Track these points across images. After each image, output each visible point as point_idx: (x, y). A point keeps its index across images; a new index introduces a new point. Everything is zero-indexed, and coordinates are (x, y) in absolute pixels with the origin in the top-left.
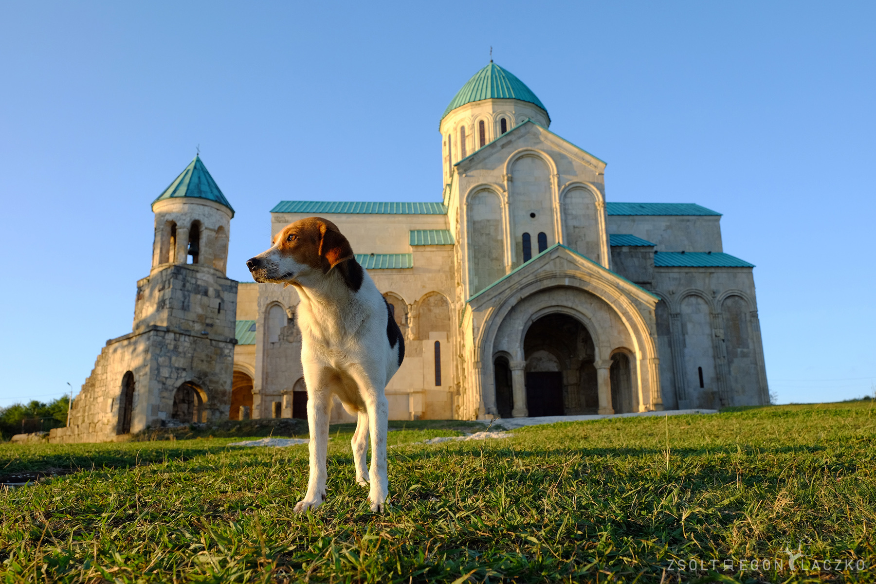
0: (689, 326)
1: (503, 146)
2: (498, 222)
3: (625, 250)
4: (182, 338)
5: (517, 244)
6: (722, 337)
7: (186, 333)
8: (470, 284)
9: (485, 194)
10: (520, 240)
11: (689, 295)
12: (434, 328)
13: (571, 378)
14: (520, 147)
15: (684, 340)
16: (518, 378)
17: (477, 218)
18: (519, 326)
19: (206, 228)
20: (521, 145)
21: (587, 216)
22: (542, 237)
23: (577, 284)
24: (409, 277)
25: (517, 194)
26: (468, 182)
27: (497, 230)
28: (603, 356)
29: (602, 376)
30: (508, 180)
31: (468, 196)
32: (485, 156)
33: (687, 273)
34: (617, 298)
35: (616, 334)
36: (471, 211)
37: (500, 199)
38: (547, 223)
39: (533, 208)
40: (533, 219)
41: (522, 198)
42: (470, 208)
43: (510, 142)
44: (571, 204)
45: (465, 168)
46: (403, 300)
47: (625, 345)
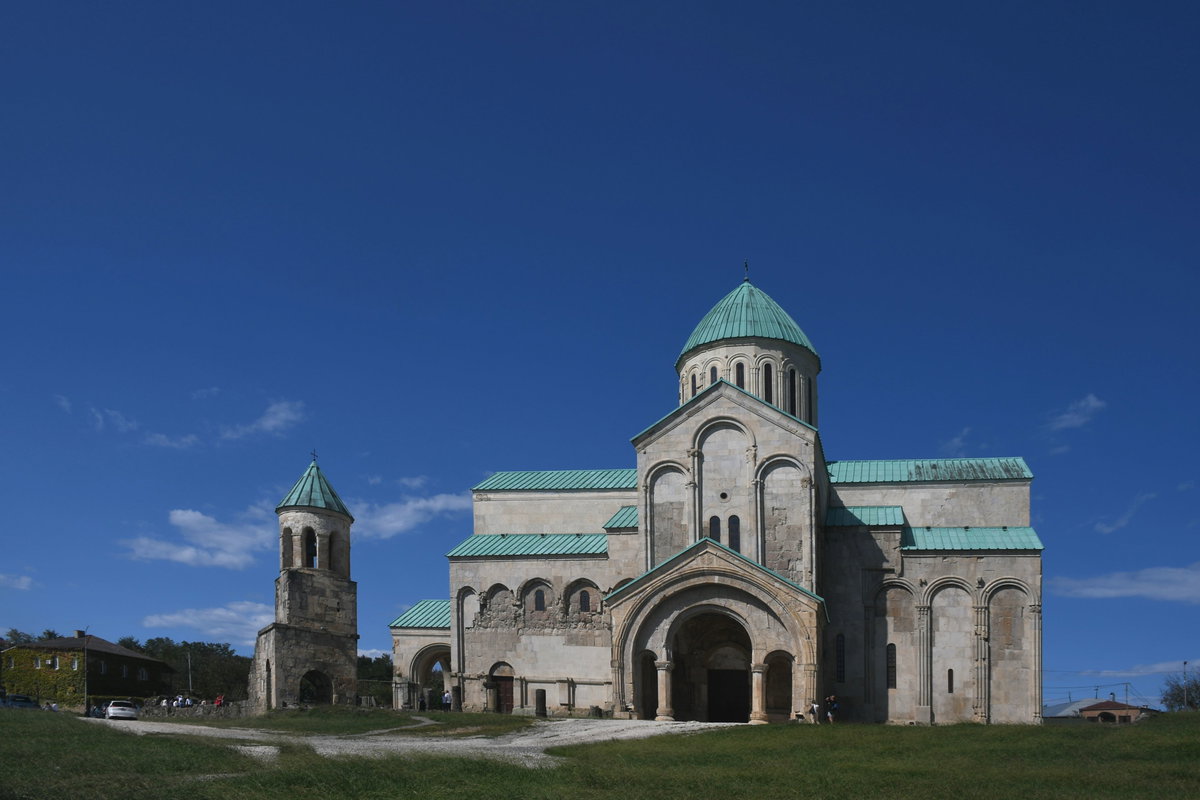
0: (942, 622)
2: (682, 505)
5: (702, 529)
6: (984, 636)
10: (706, 524)
11: (947, 586)
14: (713, 413)
15: (934, 637)
16: (662, 678)
18: (665, 625)
20: (711, 412)
21: (791, 496)
22: (734, 521)
23: (728, 582)
24: (603, 563)
25: (707, 471)
26: (648, 459)
27: (680, 514)
28: (758, 657)
29: (757, 679)
30: (693, 455)
31: (647, 476)
32: (668, 427)
33: (945, 558)
34: (774, 598)
35: (773, 637)
36: (652, 493)
37: (686, 478)
38: (742, 505)
39: (725, 487)
40: (723, 500)
41: (712, 475)
42: (650, 490)
43: (699, 409)
44: (772, 481)
45: (644, 443)
46: (597, 588)
47: (784, 648)
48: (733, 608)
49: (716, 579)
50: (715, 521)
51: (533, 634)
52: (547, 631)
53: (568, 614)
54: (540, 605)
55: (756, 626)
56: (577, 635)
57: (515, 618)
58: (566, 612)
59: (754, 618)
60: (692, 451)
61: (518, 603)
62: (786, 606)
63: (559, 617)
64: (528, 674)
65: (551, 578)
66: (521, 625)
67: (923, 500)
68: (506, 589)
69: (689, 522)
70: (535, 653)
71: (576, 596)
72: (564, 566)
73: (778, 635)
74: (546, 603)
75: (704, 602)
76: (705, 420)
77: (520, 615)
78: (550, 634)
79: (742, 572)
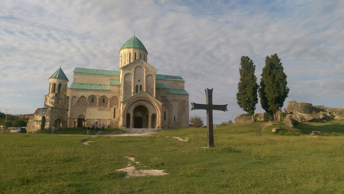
0: (173, 107)
1: (133, 64)
2: (131, 82)
3: (161, 89)
4: (57, 110)
5: (135, 87)
6: (180, 110)
7: (58, 108)
8: (123, 96)
9: (128, 75)
10: (136, 86)
11: (174, 100)
12: (114, 105)
13: (144, 118)
14: (138, 64)
15: (172, 110)
16: (131, 119)
17: (126, 80)
18: (133, 108)
19: (63, 85)
21: (151, 82)
22: (141, 86)
23: (145, 99)
24: (109, 92)
26: (125, 72)
27: (130, 84)
28: (150, 115)
29: (150, 119)
31: (124, 75)
34: (154, 103)
37: (132, 77)
38: (142, 83)
39: (139, 79)
40: (139, 82)
41: (137, 76)
44: (148, 79)
46: (107, 98)
47: (155, 113)
48: (146, 104)
50: (137, 86)
51: (91, 108)
52: (94, 107)
53: (100, 103)
54: (93, 101)
56: (101, 108)
59: (150, 106)
60: (134, 71)
61: (87, 100)
63: (97, 104)
64: (88, 118)
65: (96, 95)
66: (87, 106)
67: (168, 83)
68: (85, 97)
69: (133, 85)
70: (91, 112)
71: (102, 99)
72: (100, 92)
73: (154, 110)
75: (141, 103)
76: (137, 66)
77: (87, 103)
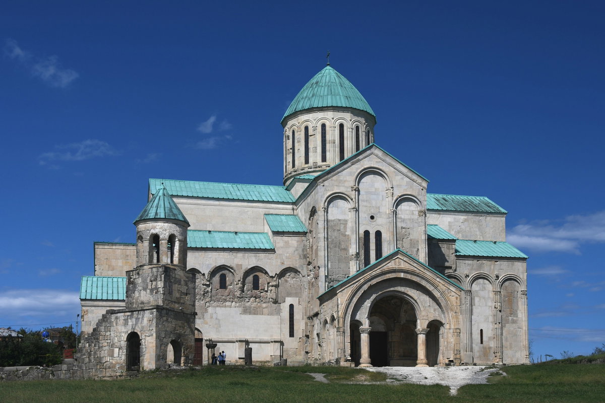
0: (477, 300)
2: (346, 222)
4: (170, 314)
5: (359, 239)
6: (499, 309)
10: (362, 235)
11: (479, 277)
12: (289, 295)
13: (395, 337)
15: (472, 310)
16: (364, 339)
17: (331, 218)
18: (368, 303)
20: (366, 163)
21: (412, 220)
22: (378, 234)
23: (409, 277)
24: (271, 256)
25: (362, 201)
26: (326, 190)
27: (345, 227)
28: (421, 325)
29: (421, 338)
30: (355, 190)
31: (325, 201)
32: (339, 170)
33: (478, 261)
34: (436, 288)
35: (432, 311)
36: (327, 212)
37: (351, 205)
38: (383, 224)
39: (373, 212)
40: (372, 220)
41: (365, 204)
42: (326, 210)
43: (359, 161)
44: (401, 210)
45: (323, 179)
46: (266, 273)
47: (438, 319)
48: (409, 293)
49: (402, 275)
50: (367, 233)
51: (217, 306)
52: (228, 304)
53: (243, 292)
54: (223, 285)
55: (422, 305)
56: (250, 307)
57: (204, 294)
58: (243, 291)
59: (421, 300)
60: (355, 187)
61: (208, 283)
62: (442, 293)
63: (238, 293)
64: (214, 337)
65: (234, 265)
66: (208, 300)
67: (449, 222)
68: (199, 272)
69: (353, 233)
70: (219, 320)
71: (250, 278)
72: (244, 257)
73: (435, 310)
74: (228, 283)
75: (392, 289)
76: (363, 168)
77: (208, 291)
78: (230, 307)
79: (418, 271)
